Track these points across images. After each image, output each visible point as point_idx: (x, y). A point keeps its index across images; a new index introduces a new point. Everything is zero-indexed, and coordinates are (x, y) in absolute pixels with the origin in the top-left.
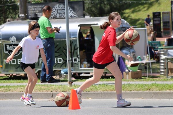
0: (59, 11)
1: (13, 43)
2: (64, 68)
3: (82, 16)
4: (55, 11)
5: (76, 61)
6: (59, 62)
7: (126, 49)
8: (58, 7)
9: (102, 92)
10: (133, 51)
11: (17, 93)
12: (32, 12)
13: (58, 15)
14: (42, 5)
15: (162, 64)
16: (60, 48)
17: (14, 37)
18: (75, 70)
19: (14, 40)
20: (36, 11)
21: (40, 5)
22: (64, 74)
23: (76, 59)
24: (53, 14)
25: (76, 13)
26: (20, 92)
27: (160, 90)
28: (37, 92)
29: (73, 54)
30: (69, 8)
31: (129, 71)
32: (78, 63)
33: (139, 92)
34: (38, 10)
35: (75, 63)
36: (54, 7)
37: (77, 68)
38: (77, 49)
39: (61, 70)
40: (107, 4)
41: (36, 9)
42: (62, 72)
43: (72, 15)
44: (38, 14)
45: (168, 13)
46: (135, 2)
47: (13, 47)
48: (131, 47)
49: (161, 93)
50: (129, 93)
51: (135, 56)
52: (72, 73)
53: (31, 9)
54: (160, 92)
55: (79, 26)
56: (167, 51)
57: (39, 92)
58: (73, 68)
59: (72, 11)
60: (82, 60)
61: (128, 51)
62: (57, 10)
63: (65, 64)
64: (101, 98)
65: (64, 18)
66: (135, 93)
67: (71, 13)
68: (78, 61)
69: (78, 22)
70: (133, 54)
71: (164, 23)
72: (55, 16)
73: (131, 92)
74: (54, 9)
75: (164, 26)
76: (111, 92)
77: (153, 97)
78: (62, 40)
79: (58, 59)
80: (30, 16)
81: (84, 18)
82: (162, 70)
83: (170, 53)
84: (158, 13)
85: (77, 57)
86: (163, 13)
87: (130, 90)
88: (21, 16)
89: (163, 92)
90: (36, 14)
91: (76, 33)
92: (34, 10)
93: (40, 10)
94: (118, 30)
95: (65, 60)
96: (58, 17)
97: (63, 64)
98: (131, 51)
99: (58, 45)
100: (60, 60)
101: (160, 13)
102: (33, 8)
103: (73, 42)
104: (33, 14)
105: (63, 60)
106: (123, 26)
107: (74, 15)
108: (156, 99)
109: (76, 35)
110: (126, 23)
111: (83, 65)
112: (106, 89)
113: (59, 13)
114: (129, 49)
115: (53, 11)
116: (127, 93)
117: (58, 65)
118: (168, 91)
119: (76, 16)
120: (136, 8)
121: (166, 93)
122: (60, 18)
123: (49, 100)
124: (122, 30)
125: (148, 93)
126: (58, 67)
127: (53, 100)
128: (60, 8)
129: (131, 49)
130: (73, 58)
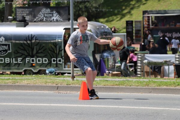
0: (45, 15)
1: (2, 43)
2: (49, 67)
3: (67, 20)
4: (42, 14)
5: (61, 62)
6: (44, 62)
7: (107, 52)
8: (45, 11)
9: (104, 86)
10: (113, 54)
11: (24, 85)
12: (20, 14)
13: (45, 18)
14: (30, 9)
15: (139, 67)
16: (46, 49)
17: (2, 37)
18: (58, 70)
19: (3, 40)
20: (24, 14)
21: (28, 9)
22: (49, 73)
23: (61, 60)
24: (40, 18)
25: (62, 17)
26: (27, 84)
27: (157, 86)
28: (43, 85)
29: (58, 55)
30: (55, 13)
31: (109, 73)
32: (62, 63)
33: (138, 87)
34: (26, 13)
35: (59, 64)
36: (41, 11)
37: (61, 68)
38: (62, 50)
39: (46, 70)
40: (85, 12)
41: (23, 12)
42: (47, 72)
43: (58, 19)
44: (26, 17)
45: (140, 22)
46: (111, 10)
47: (2, 47)
48: (111, 51)
49: (159, 89)
50: (130, 88)
51: (115, 59)
52: (56, 73)
53: (19, 12)
54: (158, 87)
55: (64, 29)
56: (144, 55)
57: (45, 85)
58: (58, 68)
59: (58, 16)
60: (66, 61)
61: (108, 54)
62: (44, 14)
63: (50, 64)
64: (103, 92)
65: (49, 21)
66: (135, 88)
67: (57, 17)
68: (63, 62)
69: (64, 25)
70: (113, 57)
71: (136, 31)
72: (42, 19)
73: (131, 87)
74: (41, 12)
75: (136, 33)
76: (112, 86)
77: (151, 92)
78: (47, 42)
79: (44, 59)
80: (18, 18)
81: (68, 22)
82: (139, 73)
83: (146, 57)
84: (131, 22)
85: (62, 58)
86: (136, 22)
87: (130, 85)
88: (10, 18)
89: (161, 88)
90: (24, 16)
91: (62, 35)
92: (22, 12)
93: (28, 14)
94: (100, 35)
95: (50, 60)
96: (44, 20)
97: (48, 64)
98: (112, 54)
99: (44, 46)
100: (45, 61)
101: (132, 22)
102: (22, 11)
103: (58, 44)
104: (21, 17)
105: (48, 60)
106: (104, 31)
107: (59, 19)
108: (154, 94)
109: (61, 37)
110: (108, 28)
111: (66, 65)
112: (107, 84)
113: (46, 17)
114: (109, 52)
115: (40, 15)
116: (127, 88)
117: (43, 65)
118: (165, 87)
119: (61, 20)
120: (110, 18)
121: (163, 89)
122: (46, 21)
123: (54, 92)
124: (104, 34)
125: (146, 88)
126: (43, 67)
127: (59, 92)
128: (47, 12)
129: (111, 52)
130: (58, 59)
